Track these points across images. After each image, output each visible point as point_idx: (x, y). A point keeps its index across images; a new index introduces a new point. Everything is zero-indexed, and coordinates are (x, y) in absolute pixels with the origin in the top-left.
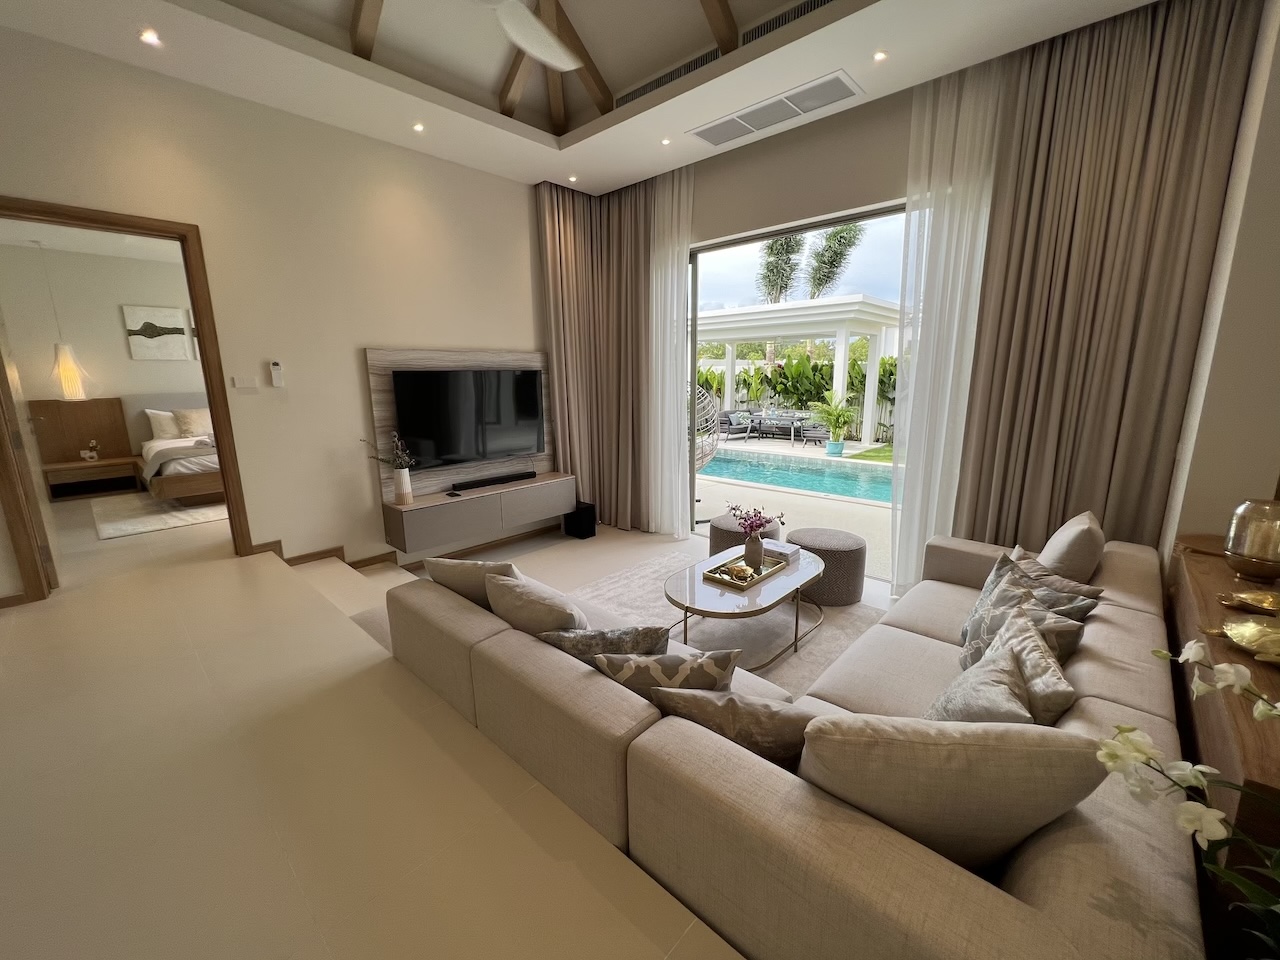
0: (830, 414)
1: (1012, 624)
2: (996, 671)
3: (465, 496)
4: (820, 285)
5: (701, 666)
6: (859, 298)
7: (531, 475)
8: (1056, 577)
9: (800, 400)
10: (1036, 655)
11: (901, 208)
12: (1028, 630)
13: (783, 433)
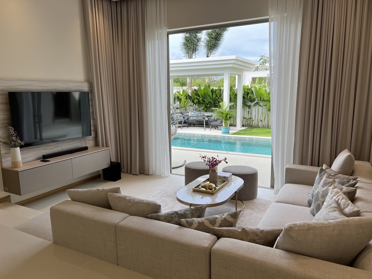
0: (222, 113)
1: (332, 191)
2: (332, 207)
3: (52, 161)
4: (211, 49)
5: (225, 219)
6: (234, 57)
7: (86, 148)
8: (340, 175)
9: (206, 107)
10: (344, 201)
11: (266, 21)
12: (338, 193)
13: (199, 124)
